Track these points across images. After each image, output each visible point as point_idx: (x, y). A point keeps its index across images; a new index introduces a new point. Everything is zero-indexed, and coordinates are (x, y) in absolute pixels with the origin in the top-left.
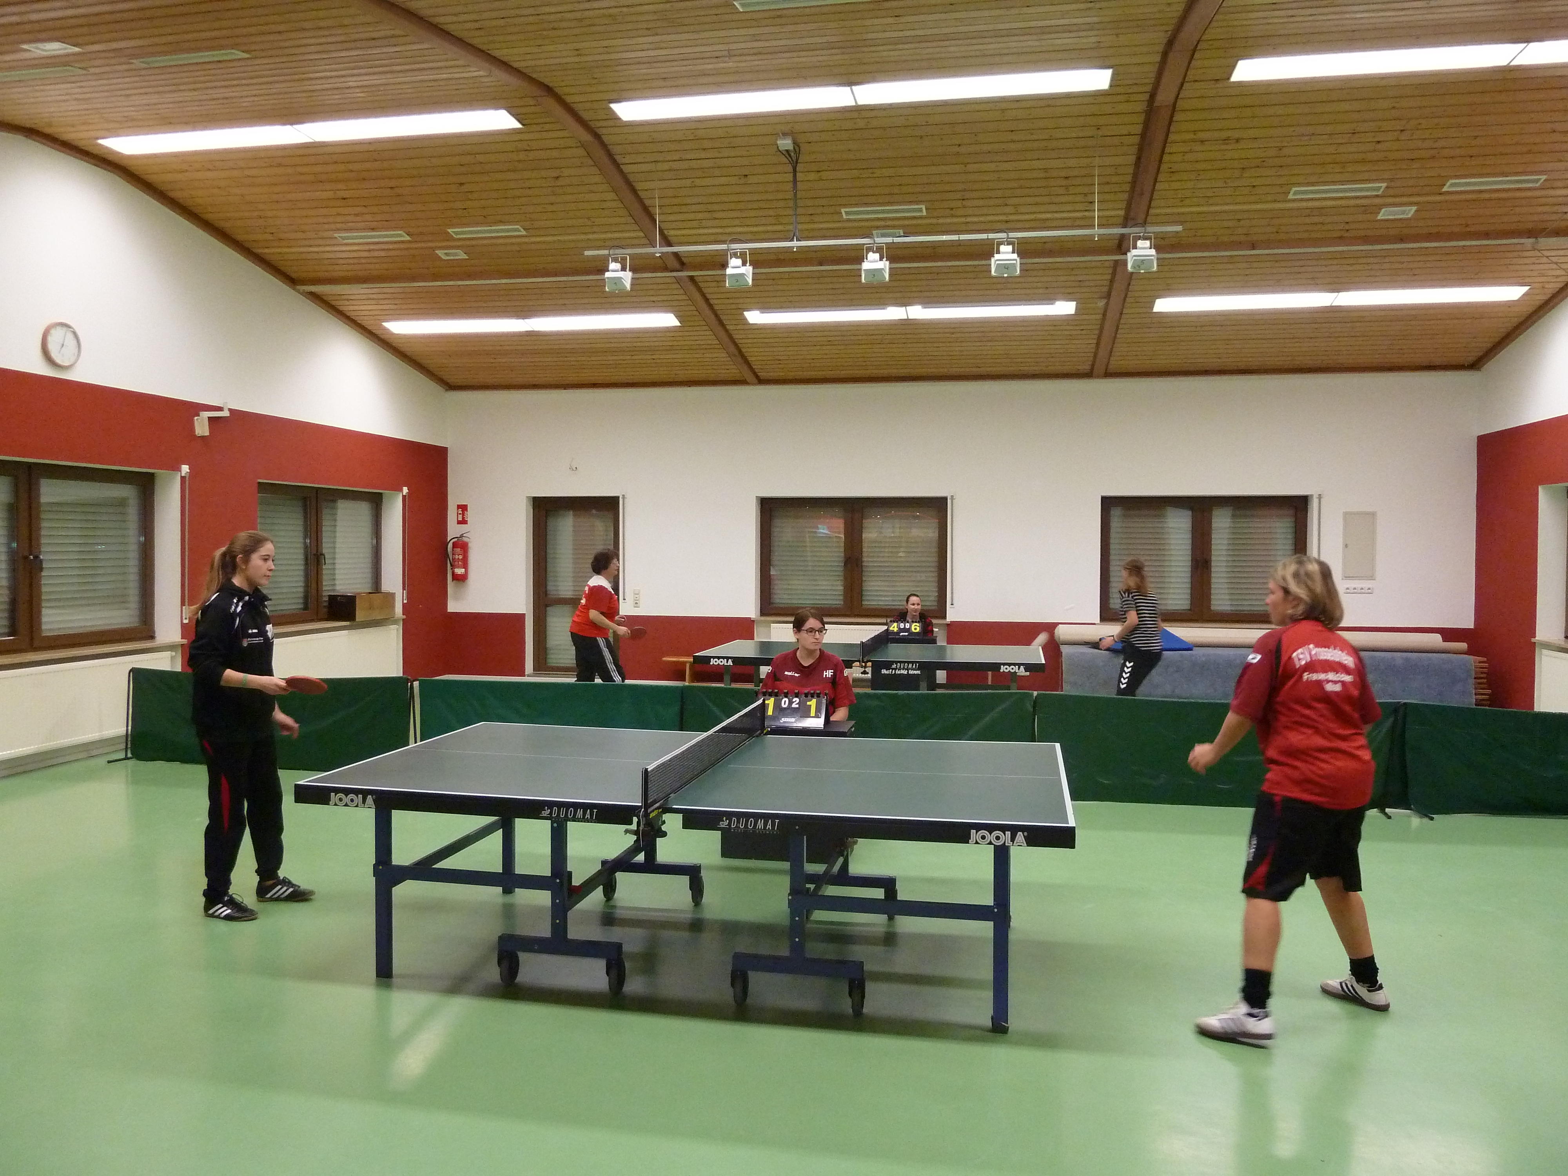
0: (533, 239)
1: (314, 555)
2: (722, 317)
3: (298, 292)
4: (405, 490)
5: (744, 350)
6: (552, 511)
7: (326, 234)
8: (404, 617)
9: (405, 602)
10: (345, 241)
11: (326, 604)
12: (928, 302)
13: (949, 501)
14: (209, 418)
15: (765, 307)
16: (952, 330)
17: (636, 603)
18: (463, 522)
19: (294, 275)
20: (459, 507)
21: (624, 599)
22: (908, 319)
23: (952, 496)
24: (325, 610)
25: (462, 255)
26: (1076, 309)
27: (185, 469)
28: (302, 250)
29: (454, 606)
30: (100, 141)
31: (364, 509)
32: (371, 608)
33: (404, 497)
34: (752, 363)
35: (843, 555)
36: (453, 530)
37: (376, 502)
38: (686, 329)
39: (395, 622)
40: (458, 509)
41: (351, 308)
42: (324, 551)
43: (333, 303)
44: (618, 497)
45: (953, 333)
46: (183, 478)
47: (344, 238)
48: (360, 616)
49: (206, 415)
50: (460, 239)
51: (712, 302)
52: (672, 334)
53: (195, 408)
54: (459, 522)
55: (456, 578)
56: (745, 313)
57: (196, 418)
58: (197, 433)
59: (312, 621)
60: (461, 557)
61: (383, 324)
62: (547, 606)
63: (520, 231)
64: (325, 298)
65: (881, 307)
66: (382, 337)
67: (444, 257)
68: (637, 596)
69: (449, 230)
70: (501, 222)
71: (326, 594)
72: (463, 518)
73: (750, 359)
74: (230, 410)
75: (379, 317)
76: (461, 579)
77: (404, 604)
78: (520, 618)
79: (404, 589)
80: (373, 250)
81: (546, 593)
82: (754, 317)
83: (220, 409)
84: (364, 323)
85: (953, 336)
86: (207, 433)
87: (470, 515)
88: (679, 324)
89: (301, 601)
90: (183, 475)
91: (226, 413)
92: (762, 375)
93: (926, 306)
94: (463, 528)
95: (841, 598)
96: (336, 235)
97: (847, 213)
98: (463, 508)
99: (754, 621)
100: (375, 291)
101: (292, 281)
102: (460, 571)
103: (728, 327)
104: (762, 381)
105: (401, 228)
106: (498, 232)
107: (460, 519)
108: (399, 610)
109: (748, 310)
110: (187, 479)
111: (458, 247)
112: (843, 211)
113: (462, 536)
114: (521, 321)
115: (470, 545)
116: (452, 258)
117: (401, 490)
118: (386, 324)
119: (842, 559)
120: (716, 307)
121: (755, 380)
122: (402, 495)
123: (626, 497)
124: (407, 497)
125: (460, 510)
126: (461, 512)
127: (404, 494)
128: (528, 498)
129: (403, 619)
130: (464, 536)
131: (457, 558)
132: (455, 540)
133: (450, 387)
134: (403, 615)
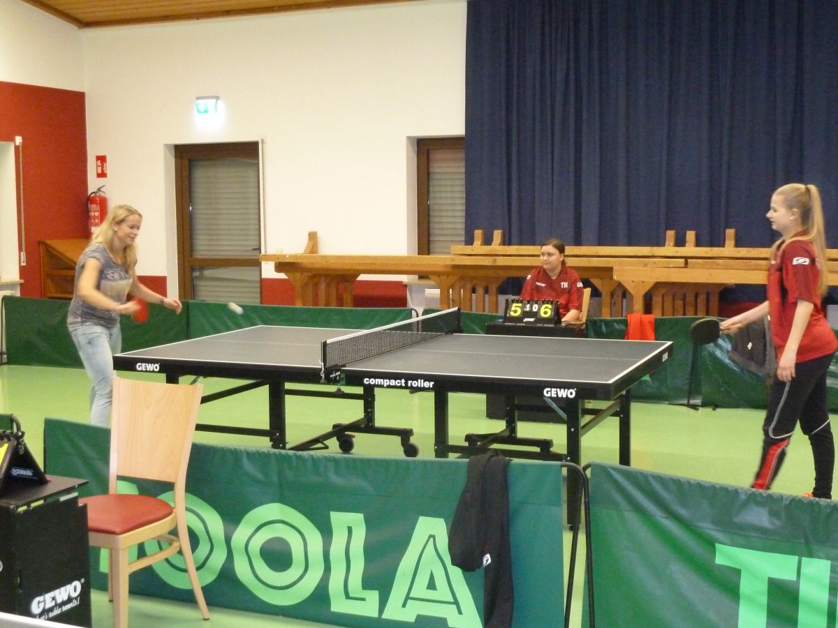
4: (19, 140)
6: (196, 160)
8: (22, 281)
9: (24, 264)
18: (102, 175)
20: (98, 158)
33: (17, 148)
36: (93, 184)
40: (97, 161)
44: (257, 143)
54: (99, 175)
60: (97, 214)
62: (193, 269)
72: (103, 170)
77: (22, 269)
78: (161, 281)
79: (20, 250)
81: (191, 256)
87: (109, 168)
94: (102, 180)
98: (102, 159)
107: (100, 171)
113: (99, 190)
115: (109, 200)
117: (13, 140)
122: (15, 144)
123: (265, 140)
124: (21, 148)
125: (99, 161)
126: (99, 164)
127: (17, 144)
128: (167, 146)
129: (21, 285)
130: (102, 189)
131: (94, 216)
132: (93, 195)
133: (84, 24)
134: (21, 278)
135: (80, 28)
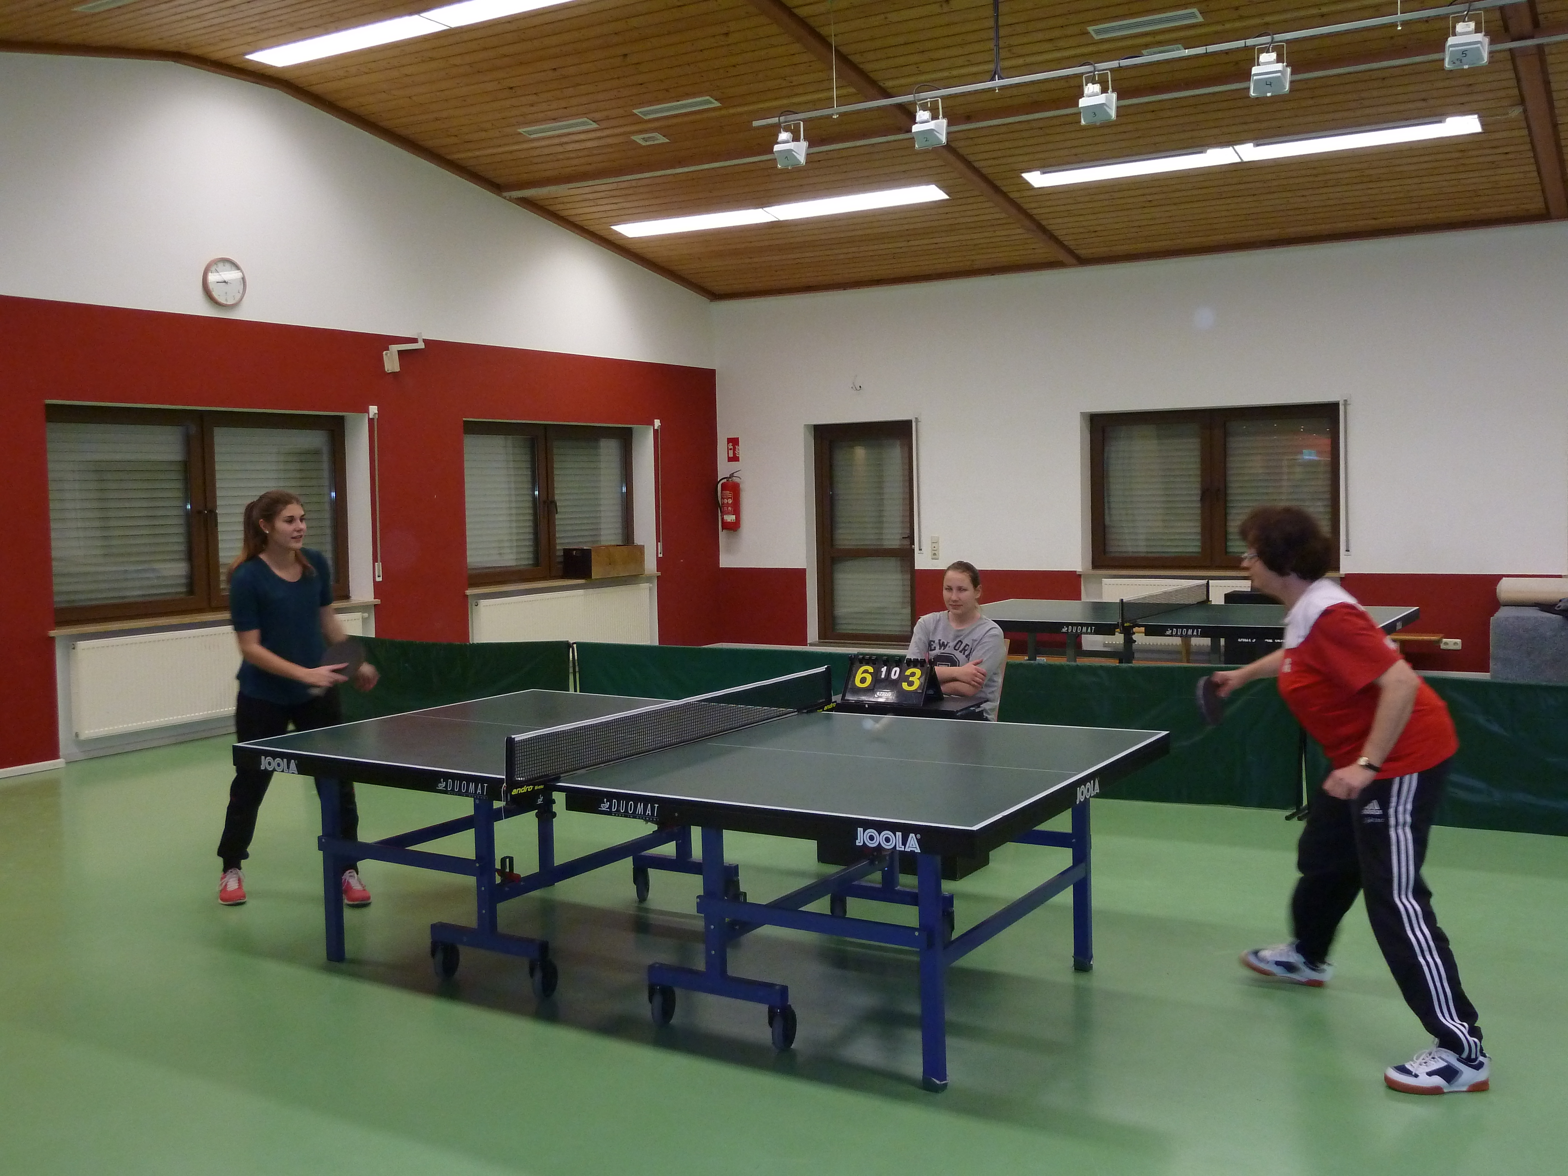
0: (732, 111)
1: (544, 502)
2: (998, 183)
3: (505, 198)
4: (657, 423)
5: (1044, 223)
6: (836, 441)
7: (509, 130)
8: (659, 574)
9: (660, 556)
10: (532, 136)
11: (561, 559)
12: (1261, 138)
13: (1341, 408)
14: (400, 352)
15: (1046, 167)
16: (1315, 172)
17: (935, 554)
18: (734, 459)
19: (498, 181)
20: (730, 440)
21: (920, 550)
22: (1242, 163)
23: (1346, 401)
24: (560, 566)
25: (663, 140)
26: (1483, 125)
27: (373, 410)
28: (495, 151)
29: (726, 561)
30: (249, 57)
31: (609, 449)
32: (611, 563)
33: (656, 431)
34: (1061, 238)
35: (1198, 486)
36: (724, 469)
37: (625, 439)
38: (960, 202)
39: (649, 579)
40: (728, 444)
41: (573, 212)
42: (556, 498)
43: (551, 208)
44: (911, 421)
45: (1316, 176)
46: (371, 421)
47: (530, 133)
48: (597, 572)
49: (395, 348)
50: (650, 121)
51: (976, 164)
52: (941, 211)
53: (386, 341)
54: (730, 459)
55: (727, 526)
56: (1025, 175)
57: (384, 353)
58: (386, 370)
59: (544, 578)
60: (730, 501)
61: (612, 227)
62: (833, 560)
63: (711, 103)
64: (541, 203)
65: (1199, 149)
66: (616, 242)
67: (644, 144)
68: (934, 545)
69: (635, 111)
70: (688, 95)
71: (558, 547)
72: (734, 454)
73: (1056, 233)
74: (424, 341)
75: (603, 220)
76: (734, 527)
77: (658, 559)
78: (799, 575)
79: (658, 541)
80: (566, 143)
81: (832, 545)
82: (1036, 179)
83: (414, 341)
84: (592, 229)
85: (1317, 179)
86: (397, 369)
87: (742, 451)
88: (946, 197)
89: (531, 556)
90: (371, 417)
91: (420, 345)
92: (1083, 252)
93: (1261, 141)
94: (734, 466)
95: (1199, 544)
96: (520, 130)
97: (1098, 32)
98: (734, 442)
99: (1080, 576)
100: (587, 190)
101: (496, 187)
102: (730, 518)
103: (1013, 195)
104: (1083, 261)
105: (585, 114)
106: (691, 106)
107: (731, 455)
108: (651, 564)
109: (1029, 170)
110: (376, 420)
111: (655, 130)
112: (1090, 29)
113: (732, 475)
114: (760, 211)
115: (741, 486)
116: (652, 143)
117: (651, 423)
118: (613, 227)
119: (1199, 492)
120: (984, 171)
121: (1075, 261)
122: (654, 429)
123: (919, 420)
124: (659, 431)
125: (731, 444)
126: (732, 447)
127: (656, 428)
128: (807, 426)
129: (657, 577)
130: (735, 475)
131: (727, 503)
132: (725, 480)
133: (715, 296)
134: (657, 571)
135: (711, 301)
